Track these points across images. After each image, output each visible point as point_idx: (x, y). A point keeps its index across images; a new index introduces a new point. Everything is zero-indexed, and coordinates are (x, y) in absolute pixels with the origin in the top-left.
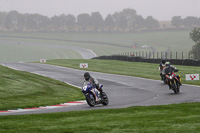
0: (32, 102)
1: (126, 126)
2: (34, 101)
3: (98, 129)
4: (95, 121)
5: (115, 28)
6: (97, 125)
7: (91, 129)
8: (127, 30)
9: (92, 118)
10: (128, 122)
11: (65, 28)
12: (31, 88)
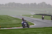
0: (18, 26)
1: (43, 32)
2: (19, 25)
3: (35, 33)
4: (35, 31)
5: (40, 7)
6: (35, 32)
7: (34, 33)
8: (43, 7)
9: (34, 30)
10: (43, 31)
11: (27, 7)
12: (18, 22)
